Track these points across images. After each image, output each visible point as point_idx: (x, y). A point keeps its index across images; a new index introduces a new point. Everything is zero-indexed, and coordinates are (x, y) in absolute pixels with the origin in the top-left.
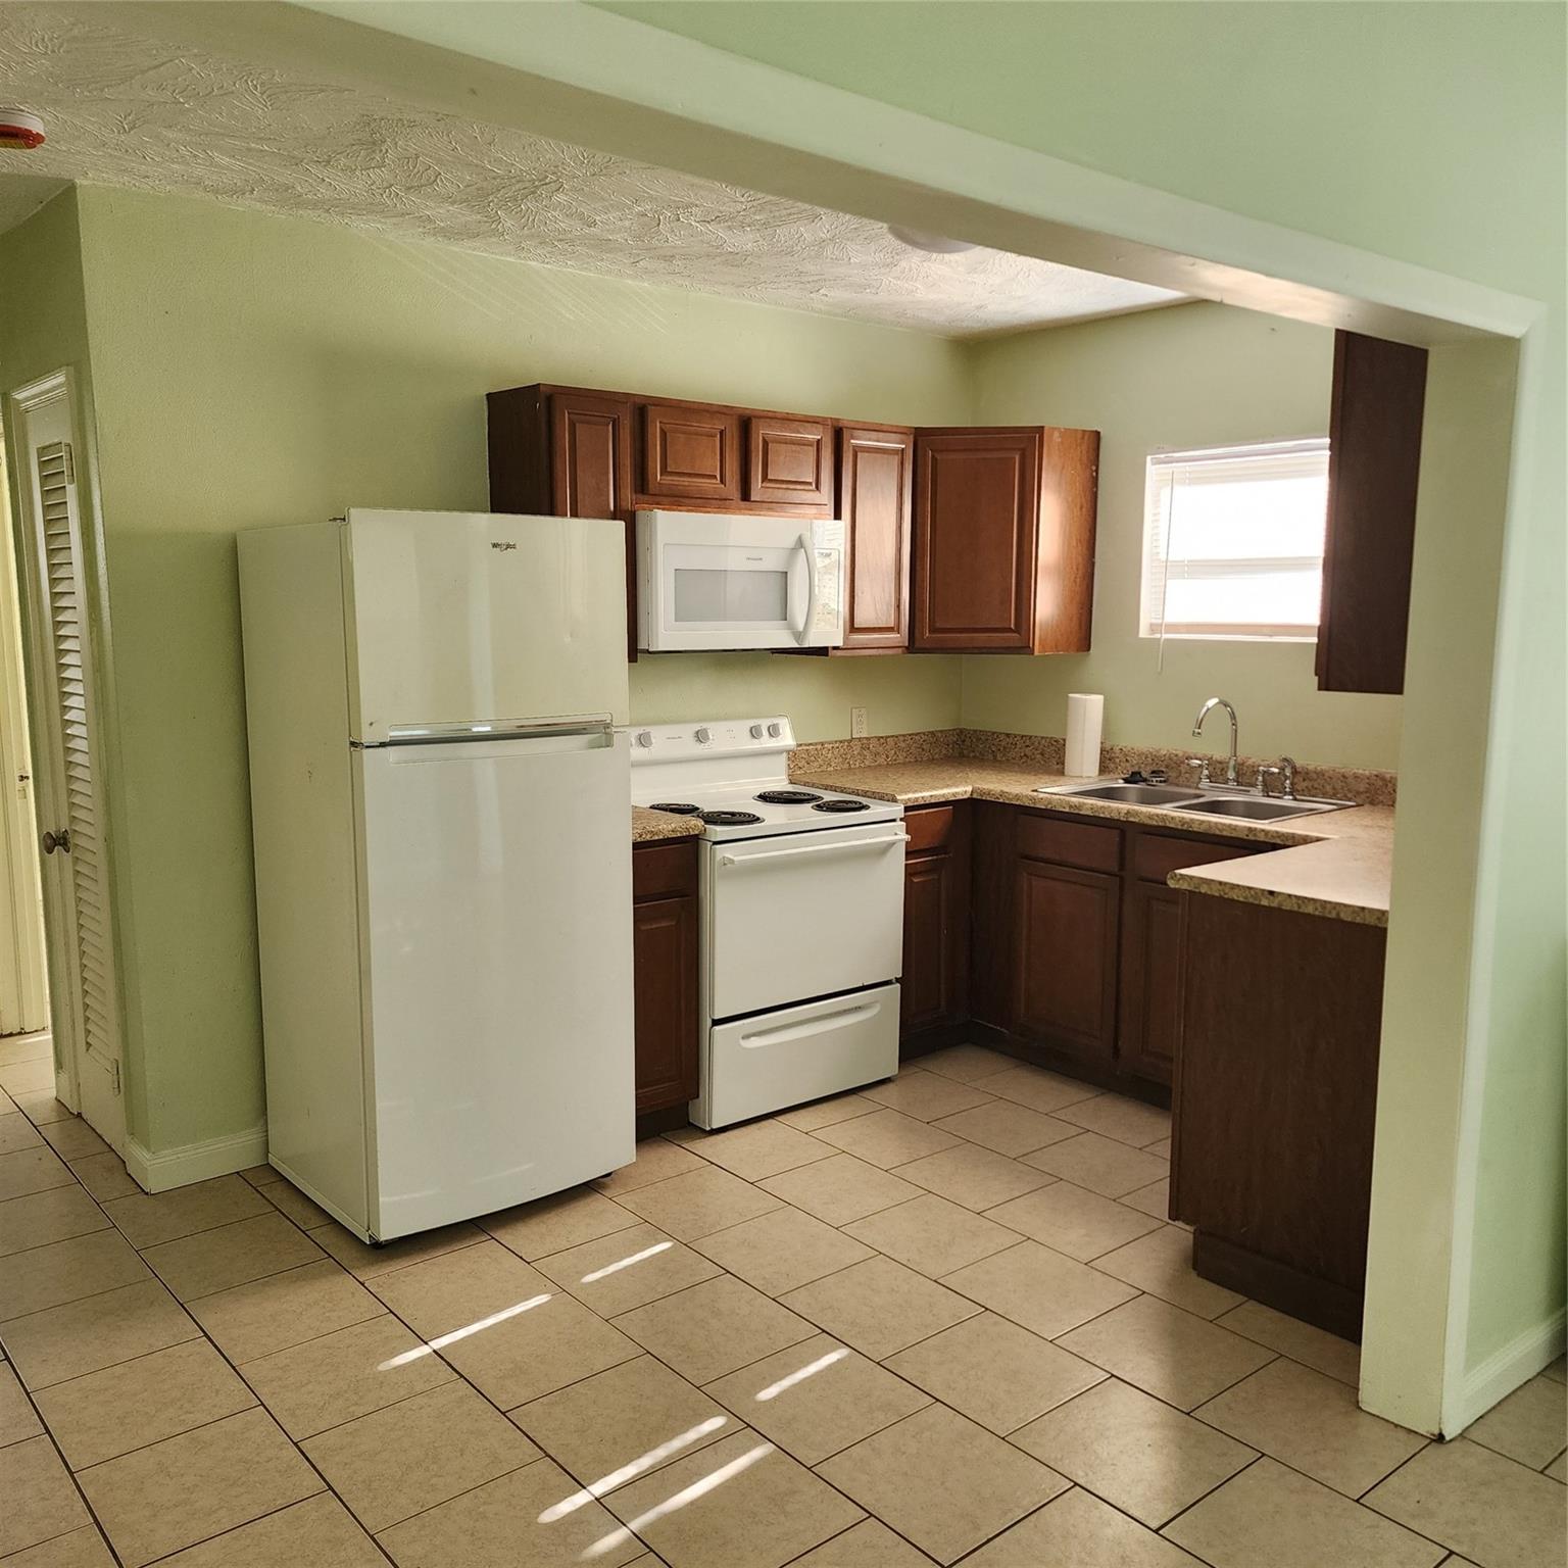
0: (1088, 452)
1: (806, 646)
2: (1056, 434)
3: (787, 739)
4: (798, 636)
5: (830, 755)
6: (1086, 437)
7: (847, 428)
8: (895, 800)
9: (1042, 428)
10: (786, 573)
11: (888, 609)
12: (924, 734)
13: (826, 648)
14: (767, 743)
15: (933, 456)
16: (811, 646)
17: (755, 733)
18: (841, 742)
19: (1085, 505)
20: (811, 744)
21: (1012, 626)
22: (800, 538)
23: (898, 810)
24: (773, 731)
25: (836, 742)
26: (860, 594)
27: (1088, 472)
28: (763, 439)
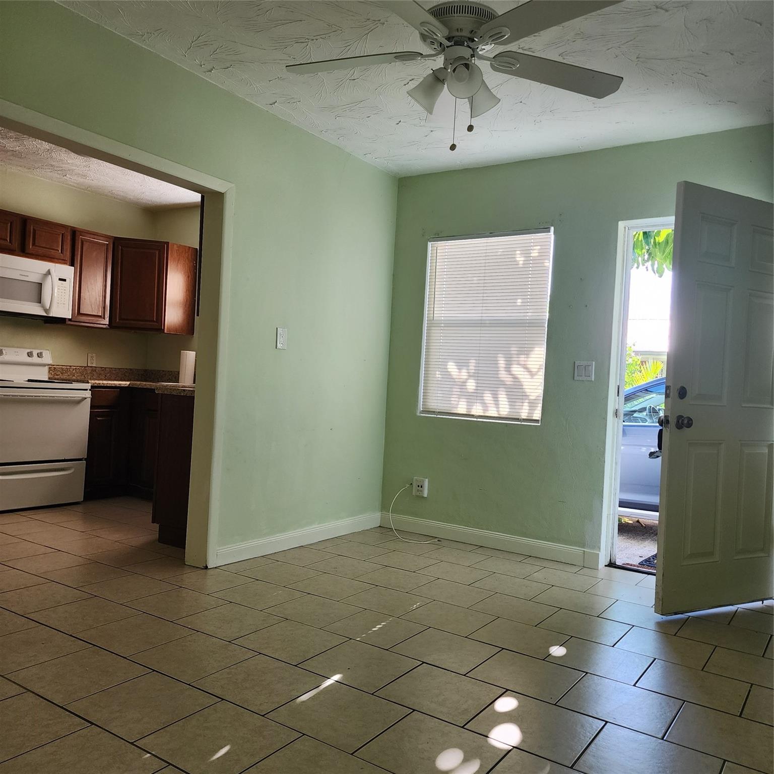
0: (191, 256)
1: (51, 315)
2: (175, 246)
3: (48, 359)
4: (46, 311)
5: (74, 371)
6: (190, 250)
7: (78, 231)
8: (88, 383)
9: (168, 243)
10: (41, 284)
11: (98, 308)
12: (126, 369)
13: (65, 319)
14: (35, 359)
15: (122, 249)
16: (54, 316)
17: (30, 355)
18: (80, 367)
19: (190, 276)
20: (65, 366)
21: (155, 320)
22: (49, 270)
23: (88, 386)
24: (40, 355)
25: (78, 366)
26: (83, 299)
27: (192, 264)
28: (34, 229)
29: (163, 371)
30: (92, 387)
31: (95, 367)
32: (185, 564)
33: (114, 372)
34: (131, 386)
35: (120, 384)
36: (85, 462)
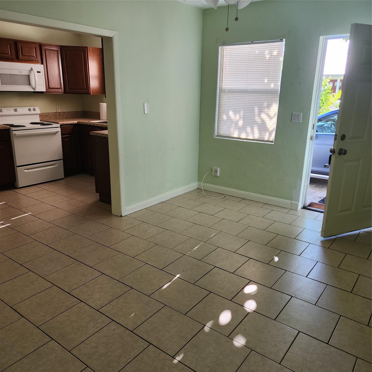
0: (100, 53)
1: (36, 91)
2: (91, 48)
3: (38, 111)
4: (34, 89)
5: (51, 116)
6: (99, 49)
7: (42, 45)
8: (59, 123)
9: (87, 47)
10: (29, 75)
11: (58, 84)
12: (75, 112)
13: (43, 92)
14: (32, 112)
15: (65, 52)
16: (38, 91)
17: (30, 110)
18: (54, 113)
19: (100, 64)
20: (46, 113)
21: (85, 88)
22: (32, 68)
24: (34, 110)
25: (52, 113)
26: (50, 81)
27: (100, 57)
28: (21, 46)
29: (92, 112)
30: (60, 125)
31: (60, 112)
32: (112, 214)
33: (69, 114)
34: (78, 123)
35: (73, 123)
36: (62, 160)
